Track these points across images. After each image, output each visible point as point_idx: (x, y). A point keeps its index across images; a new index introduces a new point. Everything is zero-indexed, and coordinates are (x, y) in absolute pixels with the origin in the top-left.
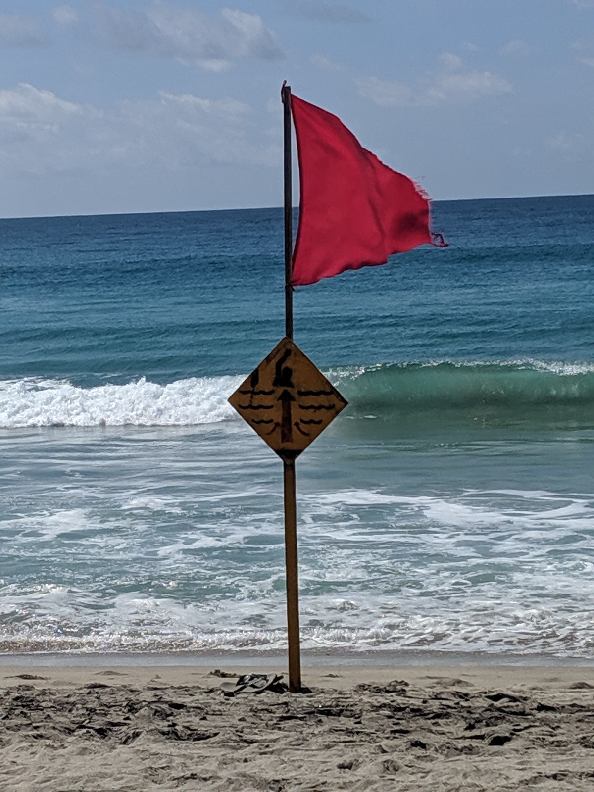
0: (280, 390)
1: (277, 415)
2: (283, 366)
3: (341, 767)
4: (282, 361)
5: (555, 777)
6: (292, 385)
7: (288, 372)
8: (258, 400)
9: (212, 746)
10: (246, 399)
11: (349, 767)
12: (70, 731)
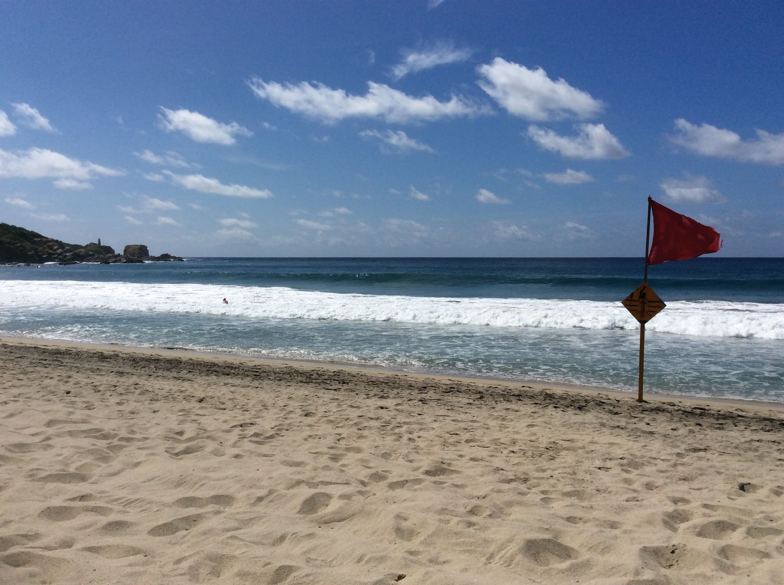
0: (642, 300)
1: (639, 308)
2: (643, 291)
3: (672, 429)
4: (642, 290)
5: (758, 441)
6: (645, 298)
7: (645, 294)
8: (633, 303)
9: (621, 417)
10: (628, 303)
11: (675, 430)
12: (568, 407)
